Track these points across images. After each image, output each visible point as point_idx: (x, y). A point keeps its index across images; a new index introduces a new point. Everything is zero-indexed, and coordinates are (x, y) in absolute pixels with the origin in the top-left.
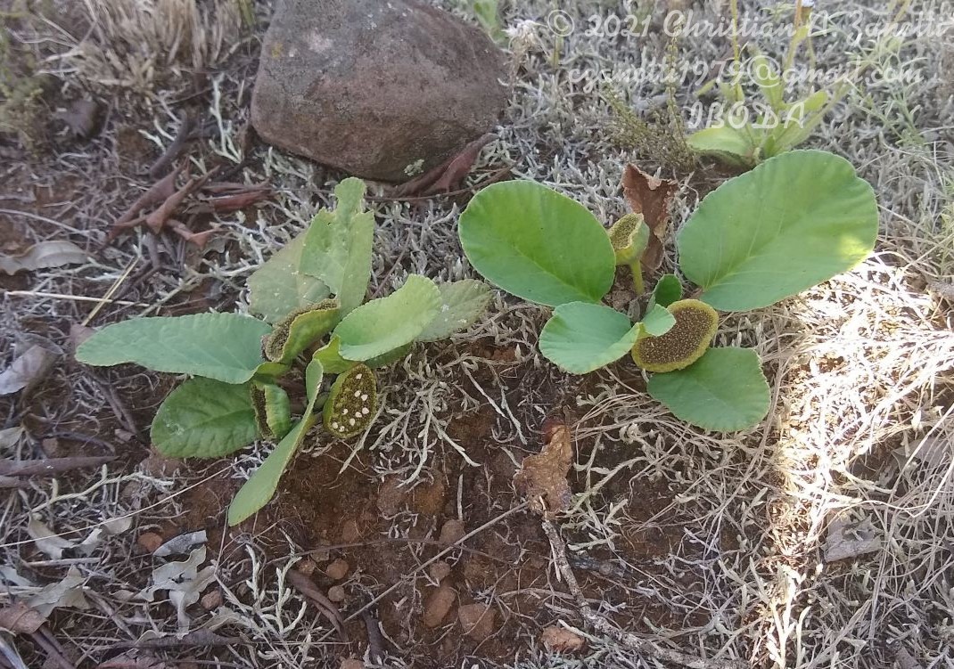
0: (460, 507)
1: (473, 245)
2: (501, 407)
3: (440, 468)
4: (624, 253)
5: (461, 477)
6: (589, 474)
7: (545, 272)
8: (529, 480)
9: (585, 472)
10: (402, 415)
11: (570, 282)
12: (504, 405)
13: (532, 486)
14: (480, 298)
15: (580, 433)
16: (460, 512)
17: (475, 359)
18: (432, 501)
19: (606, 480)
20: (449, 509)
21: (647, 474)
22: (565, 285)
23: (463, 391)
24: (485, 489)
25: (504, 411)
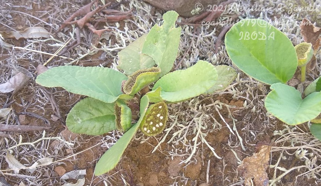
0: (208, 176)
1: (231, 49)
2: (233, 130)
3: (200, 156)
4: (302, 61)
5: (209, 161)
6: (275, 171)
7: (263, 66)
8: (245, 169)
9: (274, 169)
10: (185, 127)
11: (274, 72)
12: (235, 129)
13: (246, 173)
14: (230, 75)
15: (273, 149)
16: (207, 179)
17: (221, 104)
18: (195, 171)
19: (284, 174)
20: (202, 176)
21: (306, 175)
22: (271, 73)
23: (214, 119)
24: (222, 170)
25: (235, 132)
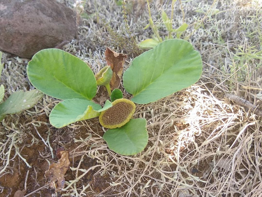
0: (26, 184)
2: (46, 142)
3: (18, 168)
4: (100, 80)
5: (28, 171)
6: (77, 172)
7: (67, 87)
8: (52, 174)
9: (76, 171)
10: (3, 144)
11: (78, 92)
12: (48, 141)
13: (52, 177)
14: (38, 97)
15: (75, 154)
16: (25, 186)
17: (40, 123)
18: (14, 181)
19: (84, 174)
20: (21, 184)
21: (100, 173)
22: (76, 92)
23: (33, 135)
24: (35, 177)
25: (47, 144)
